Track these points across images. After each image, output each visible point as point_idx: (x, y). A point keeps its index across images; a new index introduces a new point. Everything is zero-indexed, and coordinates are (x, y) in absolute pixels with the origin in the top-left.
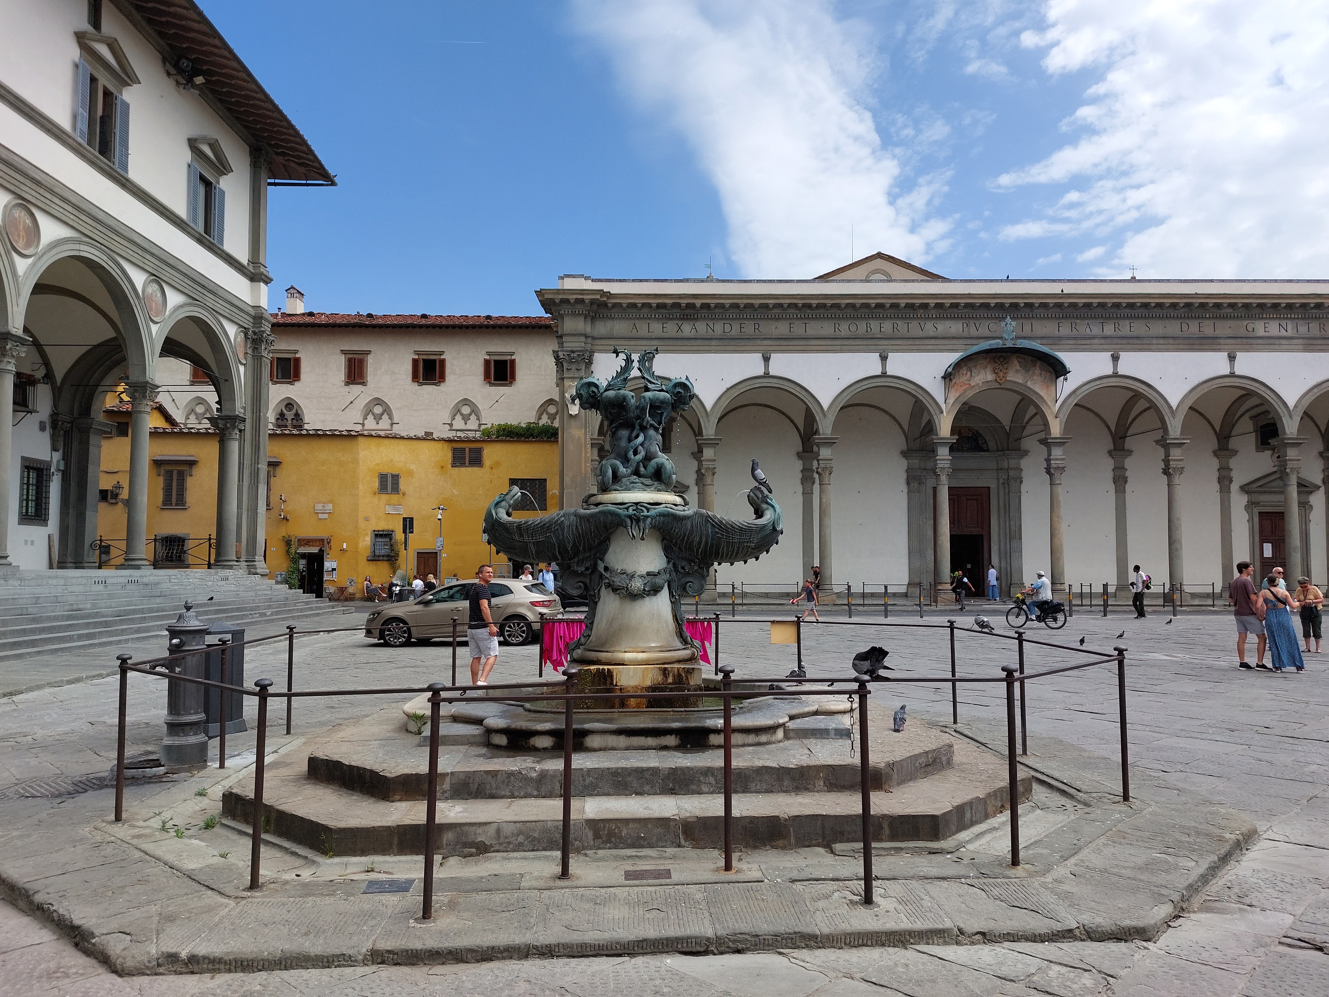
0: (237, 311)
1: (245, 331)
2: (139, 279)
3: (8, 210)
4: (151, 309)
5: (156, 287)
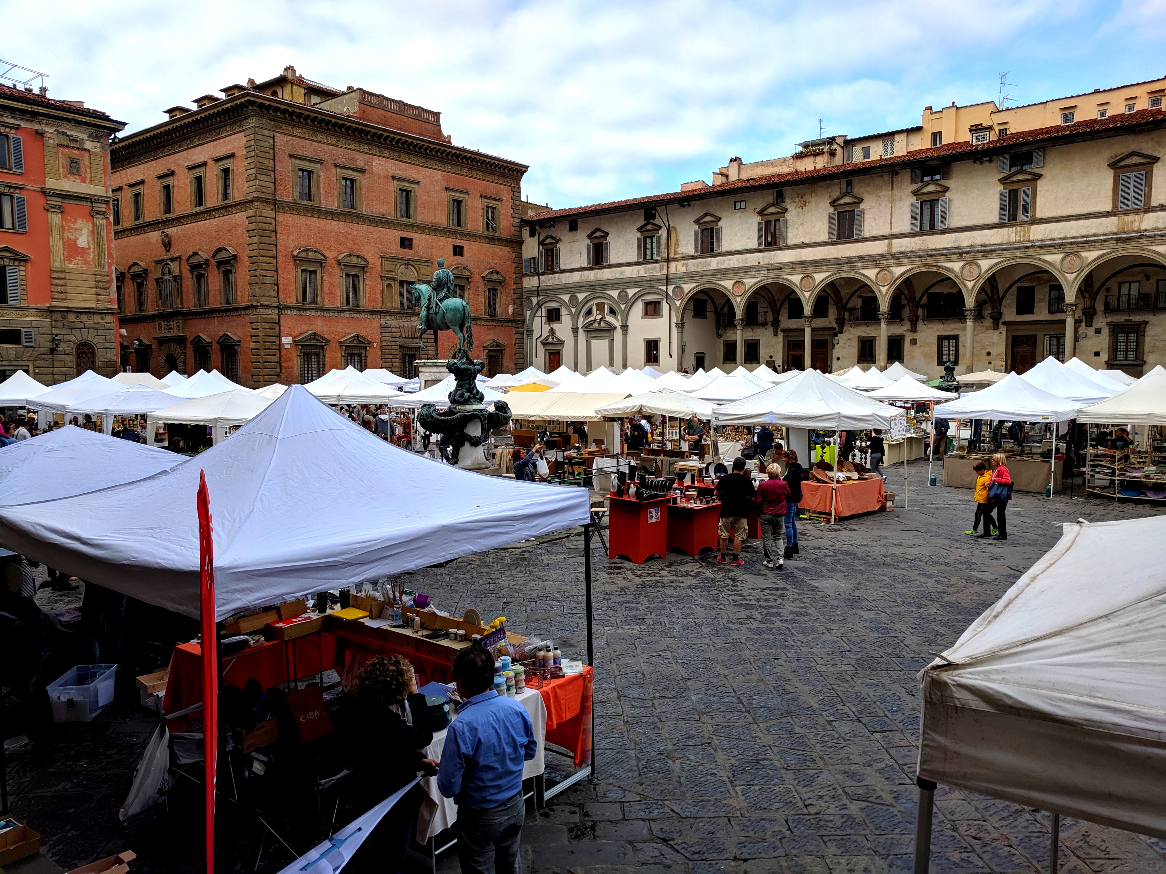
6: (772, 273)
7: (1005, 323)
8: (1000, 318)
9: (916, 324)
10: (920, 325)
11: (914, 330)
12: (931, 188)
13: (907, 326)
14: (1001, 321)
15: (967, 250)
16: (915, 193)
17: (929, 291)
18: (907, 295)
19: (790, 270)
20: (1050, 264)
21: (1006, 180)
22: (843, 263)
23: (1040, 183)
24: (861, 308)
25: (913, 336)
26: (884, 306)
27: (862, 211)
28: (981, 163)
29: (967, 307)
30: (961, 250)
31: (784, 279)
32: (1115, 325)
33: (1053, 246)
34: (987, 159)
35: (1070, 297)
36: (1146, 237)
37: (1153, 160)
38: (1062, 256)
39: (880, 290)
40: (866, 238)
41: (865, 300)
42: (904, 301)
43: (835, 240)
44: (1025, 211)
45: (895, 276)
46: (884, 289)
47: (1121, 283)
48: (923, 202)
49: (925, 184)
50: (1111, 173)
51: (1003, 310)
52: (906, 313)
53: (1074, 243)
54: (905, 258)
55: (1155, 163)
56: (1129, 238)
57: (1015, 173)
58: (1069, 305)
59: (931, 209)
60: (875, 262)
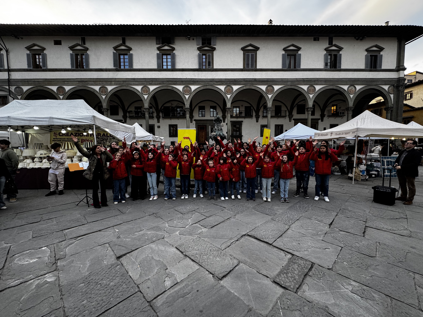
0: (389, 82)
1: (393, 85)
2: (345, 87)
3: (308, 88)
4: (351, 92)
5: (352, 87)
6: (81, 84)
7: (195, 120)
8: (193, 118)
9: (159, 120)
10: (161, 120)
11: (159, 122)
12: (166, 48)
13: (156, 120)
14: (193, 119)
15: (185, 80)
16: (159, 49)
17: (164, 106)
18: (155, 107)
19: (92, 82)
20: (221, 90)
21: (201, 48)
22: (123, 81)
23: (215, 53)
24: (134, 111)
25: (158, 124)
26: (146, 105)
27: (132, 55)
28: (189, 39)
29: (186, 107)
30: (182, 80)
31: (89, 87)
32: (233, 122)
33: (221, 82)
34: (192, 38)
35: (229, 105)
36: (256, 81)
37: (257, 49)
38: (225, 86)
39: (144, 97)
40: (135, 69)
41: (136, 108)
42: (154, 110)
43: (118, 68)
44: (209, 65)
45: (151, 90)
46: (146, 97)
47: (233, 107)
48: (163, 55)
49: (163, 45)
50: (242, 52)
51: (193, 115)
52: (155, 115)
53: (230, 81)
54: (155, 81)
55: (258, 50)
56: (250, 81)
57: (204, 45)
58: (229, 108)
59: (167, 59)
60: (140, 82)
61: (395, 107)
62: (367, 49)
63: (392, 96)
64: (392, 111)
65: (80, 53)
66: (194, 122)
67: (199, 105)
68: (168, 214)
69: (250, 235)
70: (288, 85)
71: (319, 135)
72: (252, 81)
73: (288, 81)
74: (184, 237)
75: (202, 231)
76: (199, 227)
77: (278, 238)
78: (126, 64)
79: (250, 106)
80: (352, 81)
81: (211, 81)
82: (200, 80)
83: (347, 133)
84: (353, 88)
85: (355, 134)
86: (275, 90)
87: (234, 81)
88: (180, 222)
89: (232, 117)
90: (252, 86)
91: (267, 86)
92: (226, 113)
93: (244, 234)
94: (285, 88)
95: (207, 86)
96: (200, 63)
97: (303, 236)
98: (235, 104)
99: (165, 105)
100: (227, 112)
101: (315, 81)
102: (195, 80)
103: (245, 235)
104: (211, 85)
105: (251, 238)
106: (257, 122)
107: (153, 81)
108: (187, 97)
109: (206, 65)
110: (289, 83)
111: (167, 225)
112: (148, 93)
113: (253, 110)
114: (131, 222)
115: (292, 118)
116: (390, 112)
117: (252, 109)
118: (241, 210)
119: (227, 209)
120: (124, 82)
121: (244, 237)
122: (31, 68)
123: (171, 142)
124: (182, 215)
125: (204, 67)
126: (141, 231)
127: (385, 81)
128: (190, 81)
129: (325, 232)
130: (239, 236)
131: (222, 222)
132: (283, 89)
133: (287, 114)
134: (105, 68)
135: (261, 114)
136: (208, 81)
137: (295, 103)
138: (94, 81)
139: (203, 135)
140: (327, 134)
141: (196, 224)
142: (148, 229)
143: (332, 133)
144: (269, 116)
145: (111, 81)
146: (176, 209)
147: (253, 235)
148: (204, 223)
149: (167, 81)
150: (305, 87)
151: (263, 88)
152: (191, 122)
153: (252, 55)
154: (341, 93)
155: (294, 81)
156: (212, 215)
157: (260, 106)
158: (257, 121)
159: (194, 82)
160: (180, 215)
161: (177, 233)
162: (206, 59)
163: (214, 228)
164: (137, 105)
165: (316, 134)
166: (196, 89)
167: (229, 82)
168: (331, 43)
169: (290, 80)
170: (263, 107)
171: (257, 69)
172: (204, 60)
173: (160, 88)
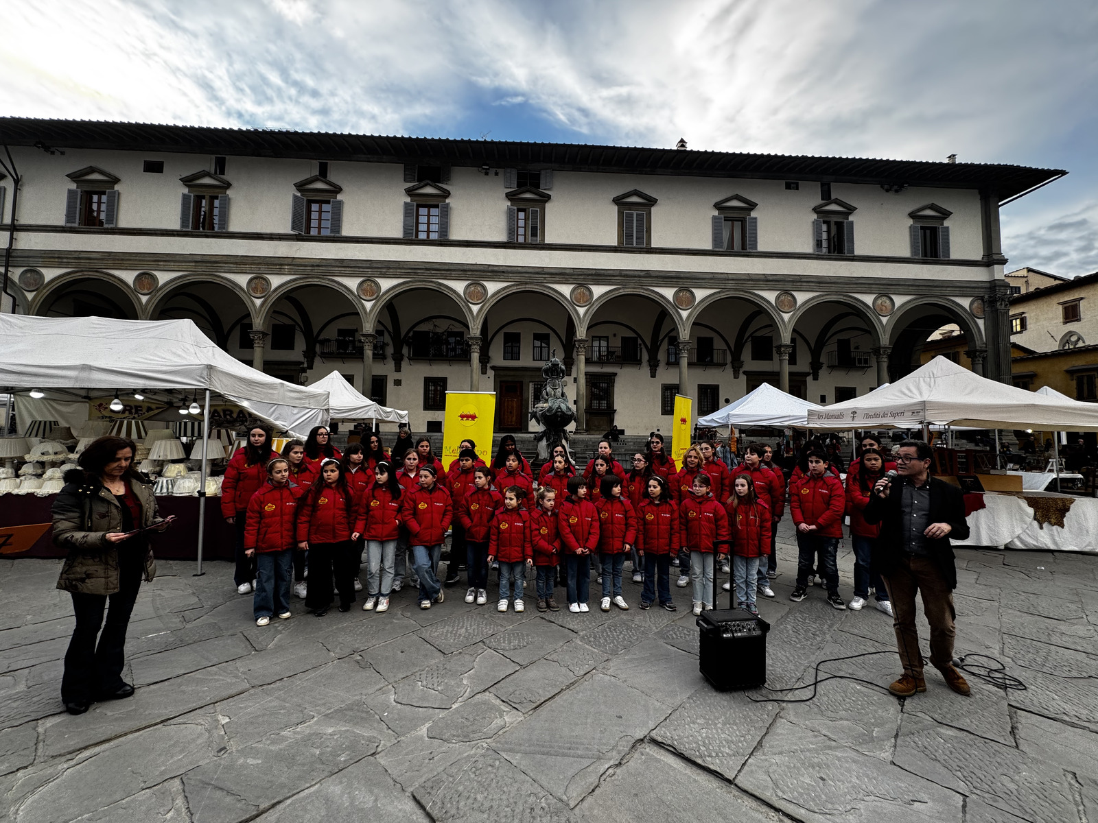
0: (971, 289)
1: (982, 298)
2: (868, 299)
3: (778, 298)
4: (882, 310)
5: (884, 299)
6: (200, 268)
7: (493, 368)
8: (488, 362)
9: (400, 364)
10: (405, 365)
11: (398, 369)
12: (429, 190)
13: (391, 365)
14: (489, 365)
15: (471, 268)
16: (409, 192)
17: (415, 329)
18: (391, 331)
19: (232, 265)
20: (561, 294)
21: (514, 195)
22: (313, 266)
23: (548, 206)
24: (336, 340)
25: (397, 376)
26: (369, 327)
27: (340, 203)
28: (487, 174)
29: (472, 335)
30: (465, 268)
31: (222, 278)
32: (590, 375)
33: (563, 275)
34: (493, 171)
35: (581, 333)
36: (651, 277)
37: (652, 202)
38: (572, 287)
39: (363, 305)
40: (346, 237)
41: (341, 332)
42: (387, 339)
43: (302, 232)
44: (534, 234)
45: (383, 290)
46: (368, 305)
47: (593, 337)
48: (419, 206)
49: (422, 184)
50: (616, 208)
51: (490, 354)
52: (390, 350)
53: (585, 274)
54: (396, 268)
55: (653, 205)
56: (635, 276)
57: (523, 189)
58: (581, 341)
59: (429, 216)
60: (357, 270)
61: (990, 348)
62: (912, 213)
63: (981, 323)
64: (984, 359)
65: (208, 193)
66: (491, 373)
67: (506, 330)
68: (399, 652)
69: (660, 739)
70: (730, 290)
71: (819, 416)
72: (640, 276)
73: (728, 280)
74: (445, 748)
75: (502, 723)
76: (494, 705)
77: (752, 753)
78: (324, 224)
79: (636, 336)
80: (884, 285)
81: (538, 273)
82: (509, 269)
83: (897, 412)
84: (888, 302)
85: (920, 418)
86: (698, 300)
87: (595, 275)
88: (436, 685)
89: (588, 361)
90: (638, 288)
91: (676, 289)
92: (575, 354)
93: (639, 735)
94: (723, 295)
95: (526, 283)
96: (512, 230)
97: (830, 748)
98: (599, 331)
99: (417, 329)
100: (575, 349)
101: (793, 281)
102: (496, 268)
103: (642, 740)
104: (539, 283)
105: (662, 752)
106: (652, 377)
107: (389, 268)
108: (475, 309)
109: (525, 235)
110: (731, 285)
111: (392, 697)
112: (375, 297)
113: (643, 346)
114: (278, 684)
115: (741, 371)
116: (981, 362)
117: (640, 345)
118: (624, 638)
119: (583, 637)
120: (315, 268)
121: (640, 748)
122: (73, 225)
123: (428, 422)
124: (442, 658)
125: (521, 239)
126: (303, 722)
127: (964, 288)
128: (484, 271)
129: (891, 727)
130: (624, 746)
131: (568, 687)
132: (718, 297)
133: (729, 359)
134: (268, 231)
135: (662, 356)
136: (531, 273)
137: (747, 334)
138: (236, 263)
139: (512, 407)
140: (839, 416)
141: (487, 693)
142: (326, 715)
143: (854, 413)
144: (684, 362)
145: (282, 265)
146: (426, 635)
147: (669, 742)
148: (511, 690)
149: (427, 269)
150: (771, 296)
151: (669, 293)
152: (484, 372)
153: (640, 217)
154: (857, 312)
155: (744, 280)
156: (535, 659)
157: (661, 338)
158: (653, 375)
159: (494, 272)
160: (436, 659)
161: (423, 730)
162: (526, 219)
163: (543, 711)
164: (344, 324)
165: (810, 413)
166: (498, 292)
167: (582, 277)
168: (826, 196)
169: (734, 277)
170: (667, 339)
171: (652, 248)
172: (521, 223)
173: (407, 285)
